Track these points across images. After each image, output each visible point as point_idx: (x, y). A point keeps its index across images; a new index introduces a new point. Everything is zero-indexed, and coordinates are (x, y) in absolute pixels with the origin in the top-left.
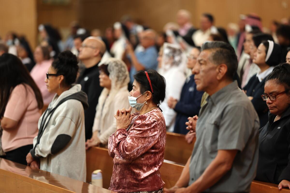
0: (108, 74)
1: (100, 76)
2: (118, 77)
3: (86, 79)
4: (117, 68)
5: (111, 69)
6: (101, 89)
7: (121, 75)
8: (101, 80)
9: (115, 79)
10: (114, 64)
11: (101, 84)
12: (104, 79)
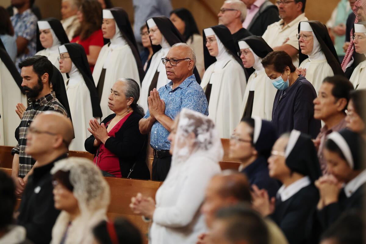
0: (70, 187)
1: (55, 192)
2: (89, 192)
3: (37, 190)
4: (85, 176)
5: (76, 178)
6: (57, 213)
7: (93, 187)
8: (57, 198)
9: (86, 195)
10: (79, 171)
11: (57, 205)
12: (63, 196)
